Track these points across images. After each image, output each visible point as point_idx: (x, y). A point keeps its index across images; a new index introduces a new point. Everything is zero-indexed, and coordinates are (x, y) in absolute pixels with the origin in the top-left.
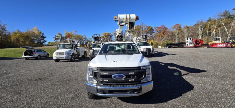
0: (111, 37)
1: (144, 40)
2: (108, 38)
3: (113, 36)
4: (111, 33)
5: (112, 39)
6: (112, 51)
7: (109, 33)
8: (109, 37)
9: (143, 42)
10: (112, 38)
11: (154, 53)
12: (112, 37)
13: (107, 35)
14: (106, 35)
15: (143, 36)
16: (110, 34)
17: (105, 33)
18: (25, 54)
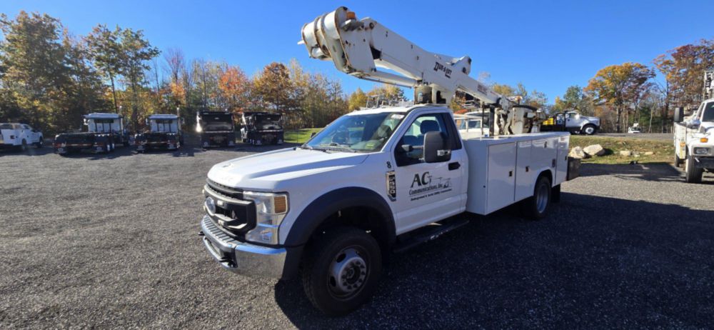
2: (623, 86)
3: (653, 75)
5: (652, 91)
7: (630, 67)
8: (632, 84)
10: (650, 85)
12: (650, 80)
13: (619, 73)
14: (614, 76)
16: (639, 71)
17: (612, 65)
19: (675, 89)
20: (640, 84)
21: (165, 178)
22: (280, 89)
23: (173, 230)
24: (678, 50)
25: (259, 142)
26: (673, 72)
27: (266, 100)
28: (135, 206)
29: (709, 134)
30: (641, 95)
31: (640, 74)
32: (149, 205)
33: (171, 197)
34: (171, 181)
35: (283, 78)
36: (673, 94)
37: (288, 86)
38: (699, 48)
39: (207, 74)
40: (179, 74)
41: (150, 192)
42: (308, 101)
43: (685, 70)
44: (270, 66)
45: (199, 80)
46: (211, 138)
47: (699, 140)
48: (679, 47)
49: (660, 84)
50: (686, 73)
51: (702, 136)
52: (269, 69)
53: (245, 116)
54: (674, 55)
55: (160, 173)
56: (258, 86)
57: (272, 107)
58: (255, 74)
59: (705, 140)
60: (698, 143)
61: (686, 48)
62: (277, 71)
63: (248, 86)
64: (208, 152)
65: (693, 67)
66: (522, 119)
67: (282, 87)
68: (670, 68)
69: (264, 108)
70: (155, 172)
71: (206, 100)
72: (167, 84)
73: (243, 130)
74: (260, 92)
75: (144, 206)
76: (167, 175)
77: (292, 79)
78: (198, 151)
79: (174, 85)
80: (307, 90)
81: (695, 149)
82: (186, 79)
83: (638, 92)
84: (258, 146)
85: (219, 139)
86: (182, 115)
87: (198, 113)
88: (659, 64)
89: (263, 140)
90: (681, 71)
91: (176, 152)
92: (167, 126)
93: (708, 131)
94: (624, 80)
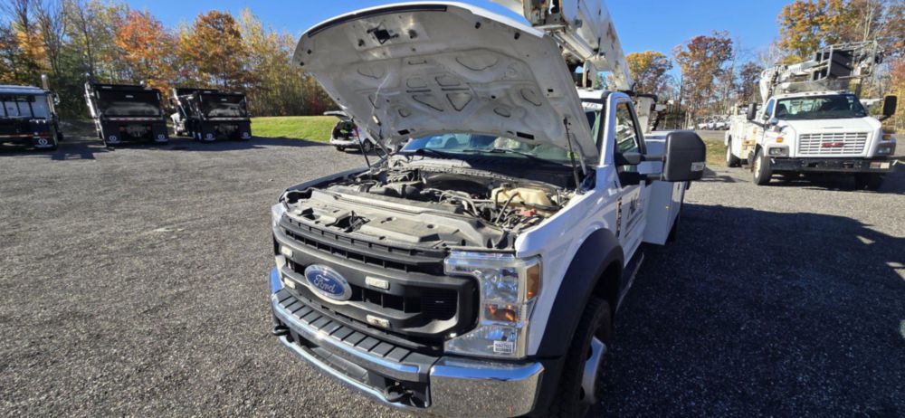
0: (660, 72)
1: (821, 84)
2: (644, 77)
3: (671, 67)
4: (663, 54)
5: (668, 84)
6: (510, 140)
7: (653, 55)
8: (651, 75)
9: (820, 93)
10: (667, 77)
11: (885, 166)
12: (668, 72)
13: (641, 62)
14: (637, 65)
15: (818, 59)
16: (659, 61)
17: (635, 53)
18: (337, 134)
19: (688, 83)
20: (658, 76)
21: (55, 201)
22: (228, 54)
23: (137, 306)
24: (693, 41)
25: (210, 137)
26: (688, 65)
27: (205, 71)
28: (16, 260)
29: (786, 133)
30: (659, 87)
31: (660, 65)
32: (48, 256)
33: (89, 236)
34: (71, 207)
35: (231, 37)
36: (687, 89)
37: (239, 49)
38: (711, 40)
39: (91, 19)
40: (30, 16)
41: (36, 229)
42: (273, 76)
43: (698, 63)
44: (206, 15)
45: (76, 30)
46: (122, 129)
47: (775, 140)
48: (694, 38)
49: (677, 77)
50: (698, 66)
51: (777, 135)
52: (206, 20)
53: (179, 94)
54: (689, 46)
55: (38, 191)
56: (187, 46)
57: (214, 82)
58: (182, 28)
59: (780, 140)
60: (774, 144)
61: (699, 40)
62: (220, 25)
63: (170, 45)
64: (118, 152)
65: (705, 60)
66: (648, 112)
67: (229, 52)
68: (685, 61)
69: (201, 83)
70: (29, 190)
71: (92, 66)
72: (7, 32)
73: (176, 116)
74: (193, 56)
75: (40, 259)
76: (56, 196)
77: (246, 40)
78: (98, 150)
79: (22, 34)
80: (269, 58)
81: (771, 149)
82: (47, 25)
83: (657, 84)
84: (209, 142)
85: (139, 130)
86: (52, 88)
87: (87, 86)
88: (677, 55)
89: (217, 133)
90: (694, 64)
91: (57, 153)
92: (24, 107)
93: (784, 130)
94: (645, 71)
